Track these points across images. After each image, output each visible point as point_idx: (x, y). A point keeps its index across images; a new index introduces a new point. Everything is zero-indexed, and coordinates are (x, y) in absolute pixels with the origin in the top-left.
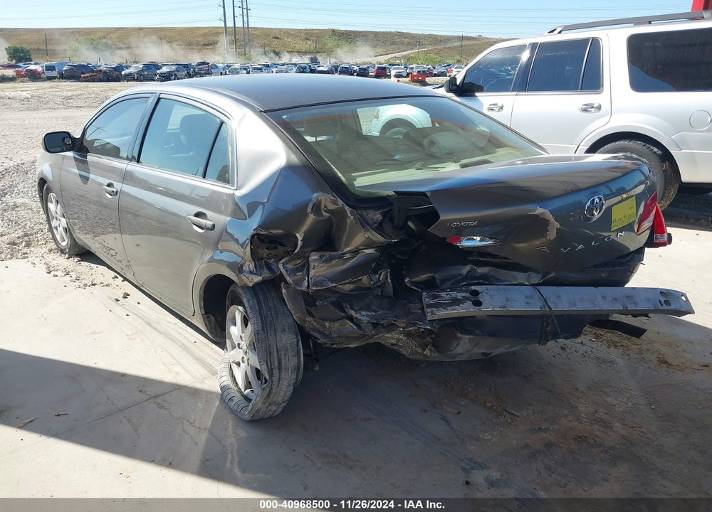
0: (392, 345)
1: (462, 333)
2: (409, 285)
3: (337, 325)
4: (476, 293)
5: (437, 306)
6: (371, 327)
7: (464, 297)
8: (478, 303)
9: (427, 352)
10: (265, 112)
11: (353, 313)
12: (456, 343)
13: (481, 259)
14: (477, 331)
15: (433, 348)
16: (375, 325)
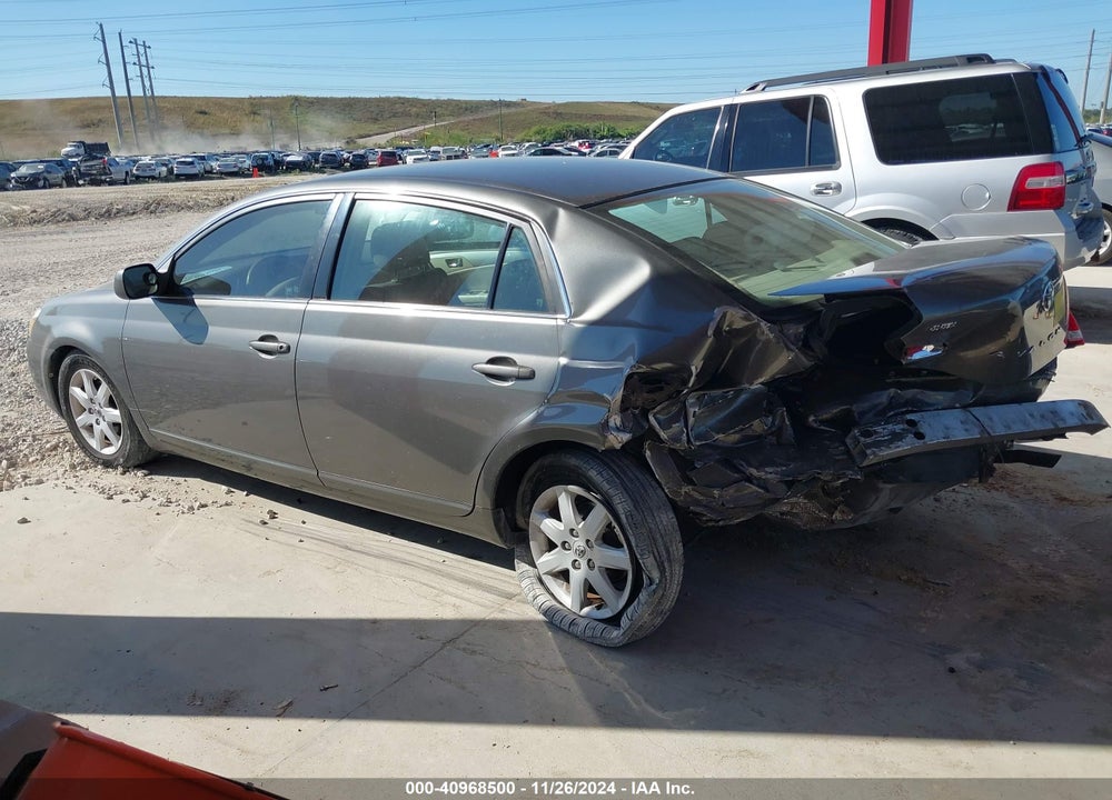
0: (782, 514)
1: (885, 482)
2: (815, 425)
3: (731, 491)
4: (912, 423)
5: (878, 444)
6: (784, 487)
7: (903, 430)
8: (920, 436)
9: (837, 515)
10: (582, 207)
11: (754, 472)
12: (874, 498)
13: (903, 380)
14: (901, 478)
15: (846, 509)
16: (790, 485)
